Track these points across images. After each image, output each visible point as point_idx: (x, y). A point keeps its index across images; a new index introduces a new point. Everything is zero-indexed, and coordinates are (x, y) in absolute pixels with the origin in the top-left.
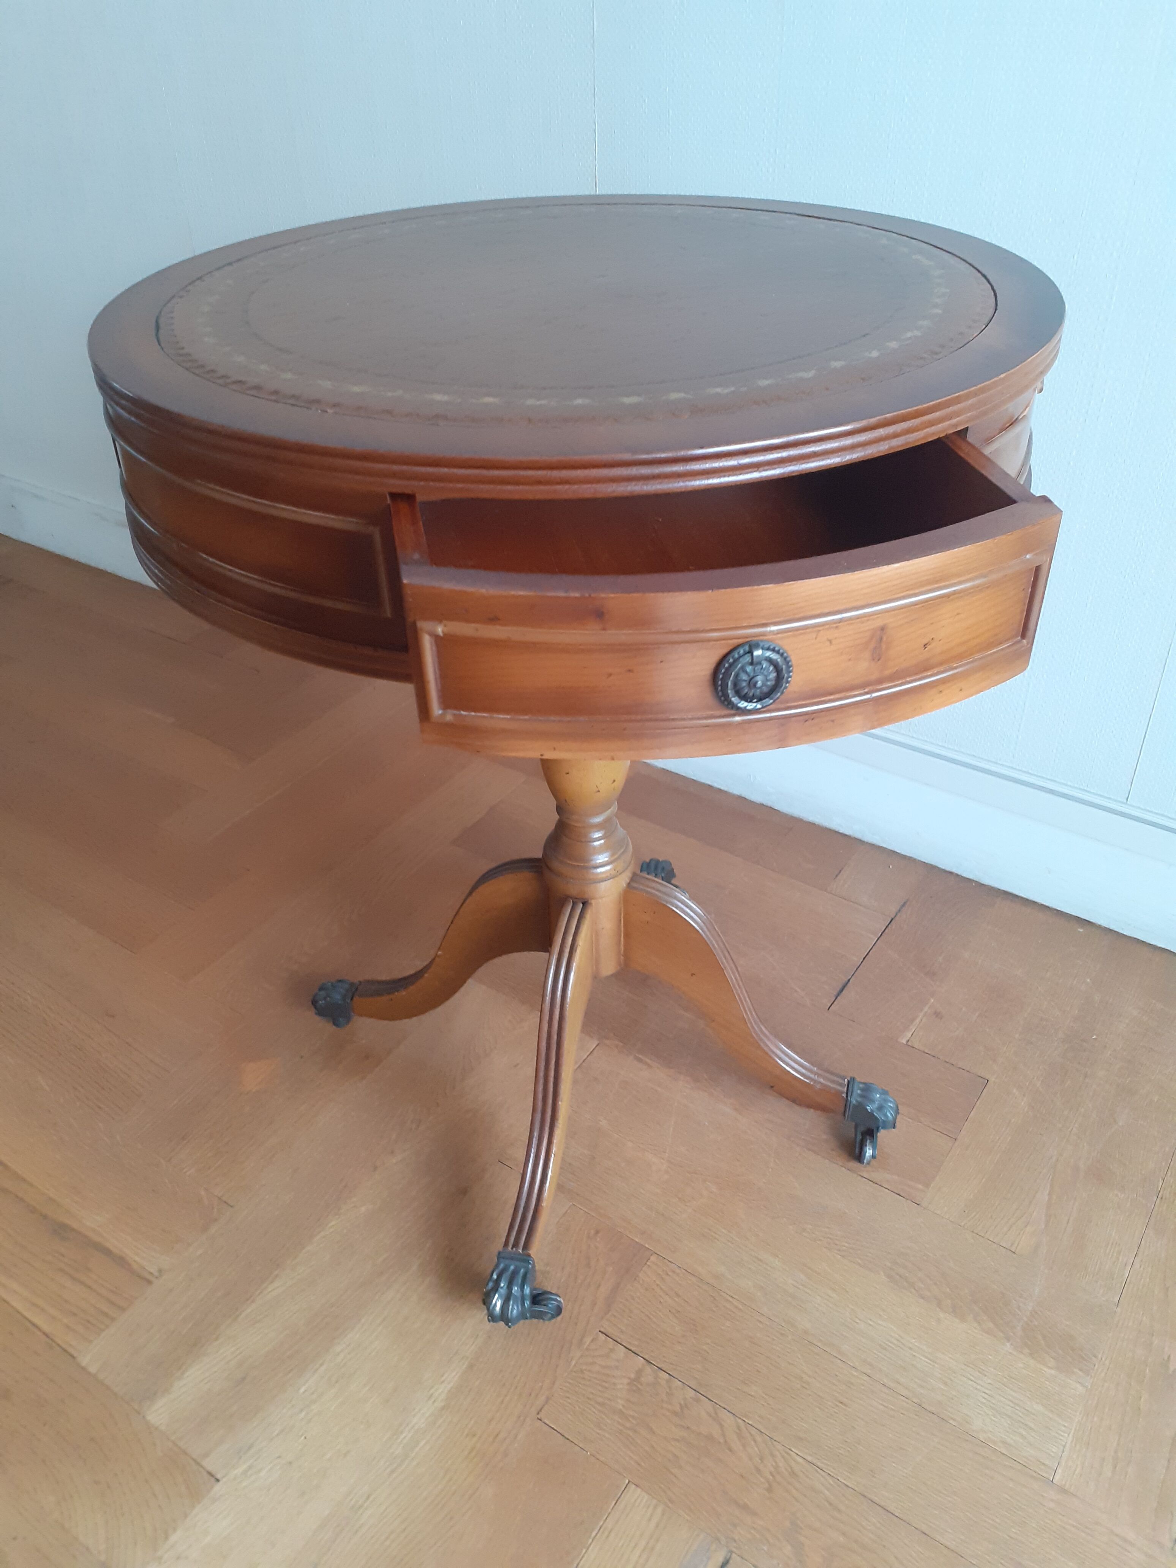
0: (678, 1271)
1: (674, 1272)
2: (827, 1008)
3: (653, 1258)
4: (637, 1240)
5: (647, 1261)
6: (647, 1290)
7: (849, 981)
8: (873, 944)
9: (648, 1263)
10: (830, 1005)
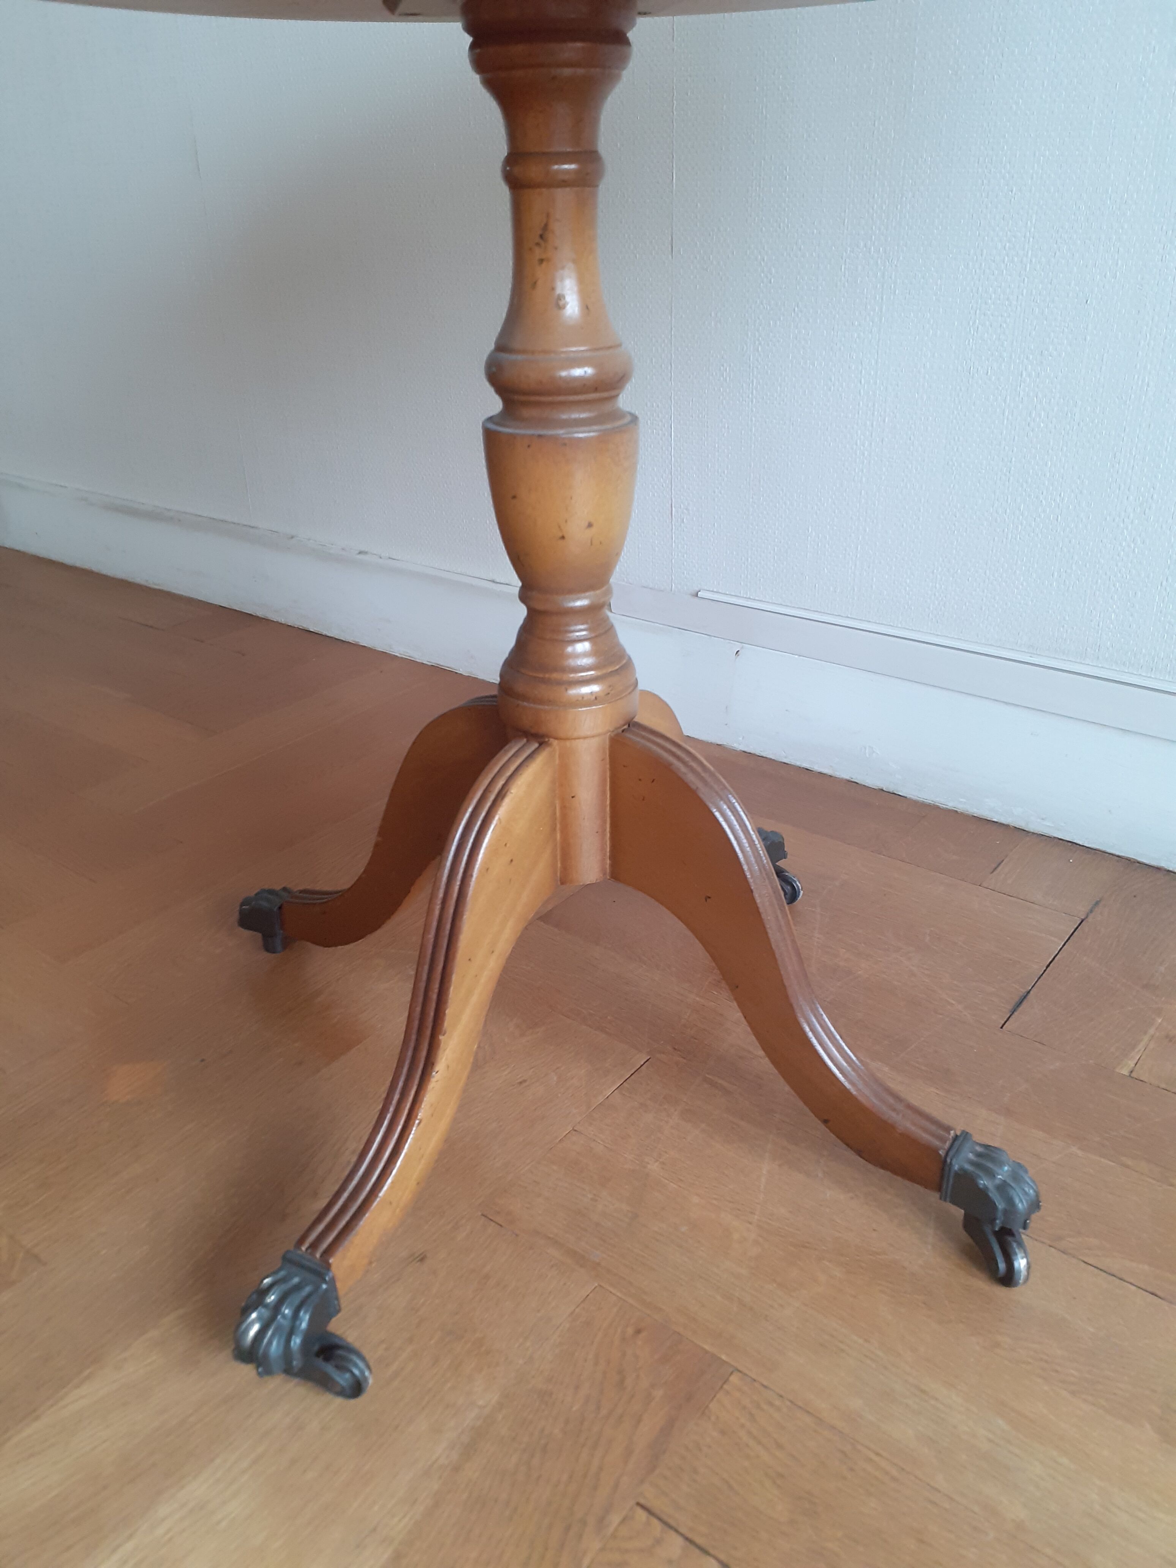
0: (777, 1403)
1: (771, 1404)
2: (1001, 1026)
3: (734, 1379)
4: (707, 1347)
5: (725, 1383)
6: (723, 1432)
7: (1029, 992)
8: (1059, 949)
9: (725, 1386)
10: (1003, 1022)
